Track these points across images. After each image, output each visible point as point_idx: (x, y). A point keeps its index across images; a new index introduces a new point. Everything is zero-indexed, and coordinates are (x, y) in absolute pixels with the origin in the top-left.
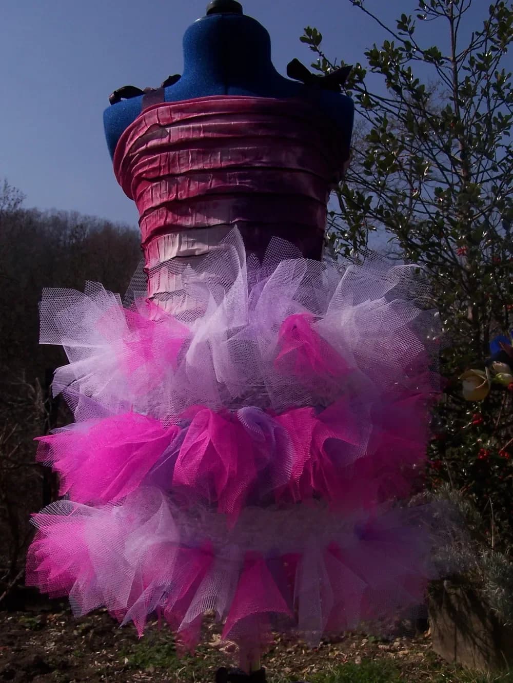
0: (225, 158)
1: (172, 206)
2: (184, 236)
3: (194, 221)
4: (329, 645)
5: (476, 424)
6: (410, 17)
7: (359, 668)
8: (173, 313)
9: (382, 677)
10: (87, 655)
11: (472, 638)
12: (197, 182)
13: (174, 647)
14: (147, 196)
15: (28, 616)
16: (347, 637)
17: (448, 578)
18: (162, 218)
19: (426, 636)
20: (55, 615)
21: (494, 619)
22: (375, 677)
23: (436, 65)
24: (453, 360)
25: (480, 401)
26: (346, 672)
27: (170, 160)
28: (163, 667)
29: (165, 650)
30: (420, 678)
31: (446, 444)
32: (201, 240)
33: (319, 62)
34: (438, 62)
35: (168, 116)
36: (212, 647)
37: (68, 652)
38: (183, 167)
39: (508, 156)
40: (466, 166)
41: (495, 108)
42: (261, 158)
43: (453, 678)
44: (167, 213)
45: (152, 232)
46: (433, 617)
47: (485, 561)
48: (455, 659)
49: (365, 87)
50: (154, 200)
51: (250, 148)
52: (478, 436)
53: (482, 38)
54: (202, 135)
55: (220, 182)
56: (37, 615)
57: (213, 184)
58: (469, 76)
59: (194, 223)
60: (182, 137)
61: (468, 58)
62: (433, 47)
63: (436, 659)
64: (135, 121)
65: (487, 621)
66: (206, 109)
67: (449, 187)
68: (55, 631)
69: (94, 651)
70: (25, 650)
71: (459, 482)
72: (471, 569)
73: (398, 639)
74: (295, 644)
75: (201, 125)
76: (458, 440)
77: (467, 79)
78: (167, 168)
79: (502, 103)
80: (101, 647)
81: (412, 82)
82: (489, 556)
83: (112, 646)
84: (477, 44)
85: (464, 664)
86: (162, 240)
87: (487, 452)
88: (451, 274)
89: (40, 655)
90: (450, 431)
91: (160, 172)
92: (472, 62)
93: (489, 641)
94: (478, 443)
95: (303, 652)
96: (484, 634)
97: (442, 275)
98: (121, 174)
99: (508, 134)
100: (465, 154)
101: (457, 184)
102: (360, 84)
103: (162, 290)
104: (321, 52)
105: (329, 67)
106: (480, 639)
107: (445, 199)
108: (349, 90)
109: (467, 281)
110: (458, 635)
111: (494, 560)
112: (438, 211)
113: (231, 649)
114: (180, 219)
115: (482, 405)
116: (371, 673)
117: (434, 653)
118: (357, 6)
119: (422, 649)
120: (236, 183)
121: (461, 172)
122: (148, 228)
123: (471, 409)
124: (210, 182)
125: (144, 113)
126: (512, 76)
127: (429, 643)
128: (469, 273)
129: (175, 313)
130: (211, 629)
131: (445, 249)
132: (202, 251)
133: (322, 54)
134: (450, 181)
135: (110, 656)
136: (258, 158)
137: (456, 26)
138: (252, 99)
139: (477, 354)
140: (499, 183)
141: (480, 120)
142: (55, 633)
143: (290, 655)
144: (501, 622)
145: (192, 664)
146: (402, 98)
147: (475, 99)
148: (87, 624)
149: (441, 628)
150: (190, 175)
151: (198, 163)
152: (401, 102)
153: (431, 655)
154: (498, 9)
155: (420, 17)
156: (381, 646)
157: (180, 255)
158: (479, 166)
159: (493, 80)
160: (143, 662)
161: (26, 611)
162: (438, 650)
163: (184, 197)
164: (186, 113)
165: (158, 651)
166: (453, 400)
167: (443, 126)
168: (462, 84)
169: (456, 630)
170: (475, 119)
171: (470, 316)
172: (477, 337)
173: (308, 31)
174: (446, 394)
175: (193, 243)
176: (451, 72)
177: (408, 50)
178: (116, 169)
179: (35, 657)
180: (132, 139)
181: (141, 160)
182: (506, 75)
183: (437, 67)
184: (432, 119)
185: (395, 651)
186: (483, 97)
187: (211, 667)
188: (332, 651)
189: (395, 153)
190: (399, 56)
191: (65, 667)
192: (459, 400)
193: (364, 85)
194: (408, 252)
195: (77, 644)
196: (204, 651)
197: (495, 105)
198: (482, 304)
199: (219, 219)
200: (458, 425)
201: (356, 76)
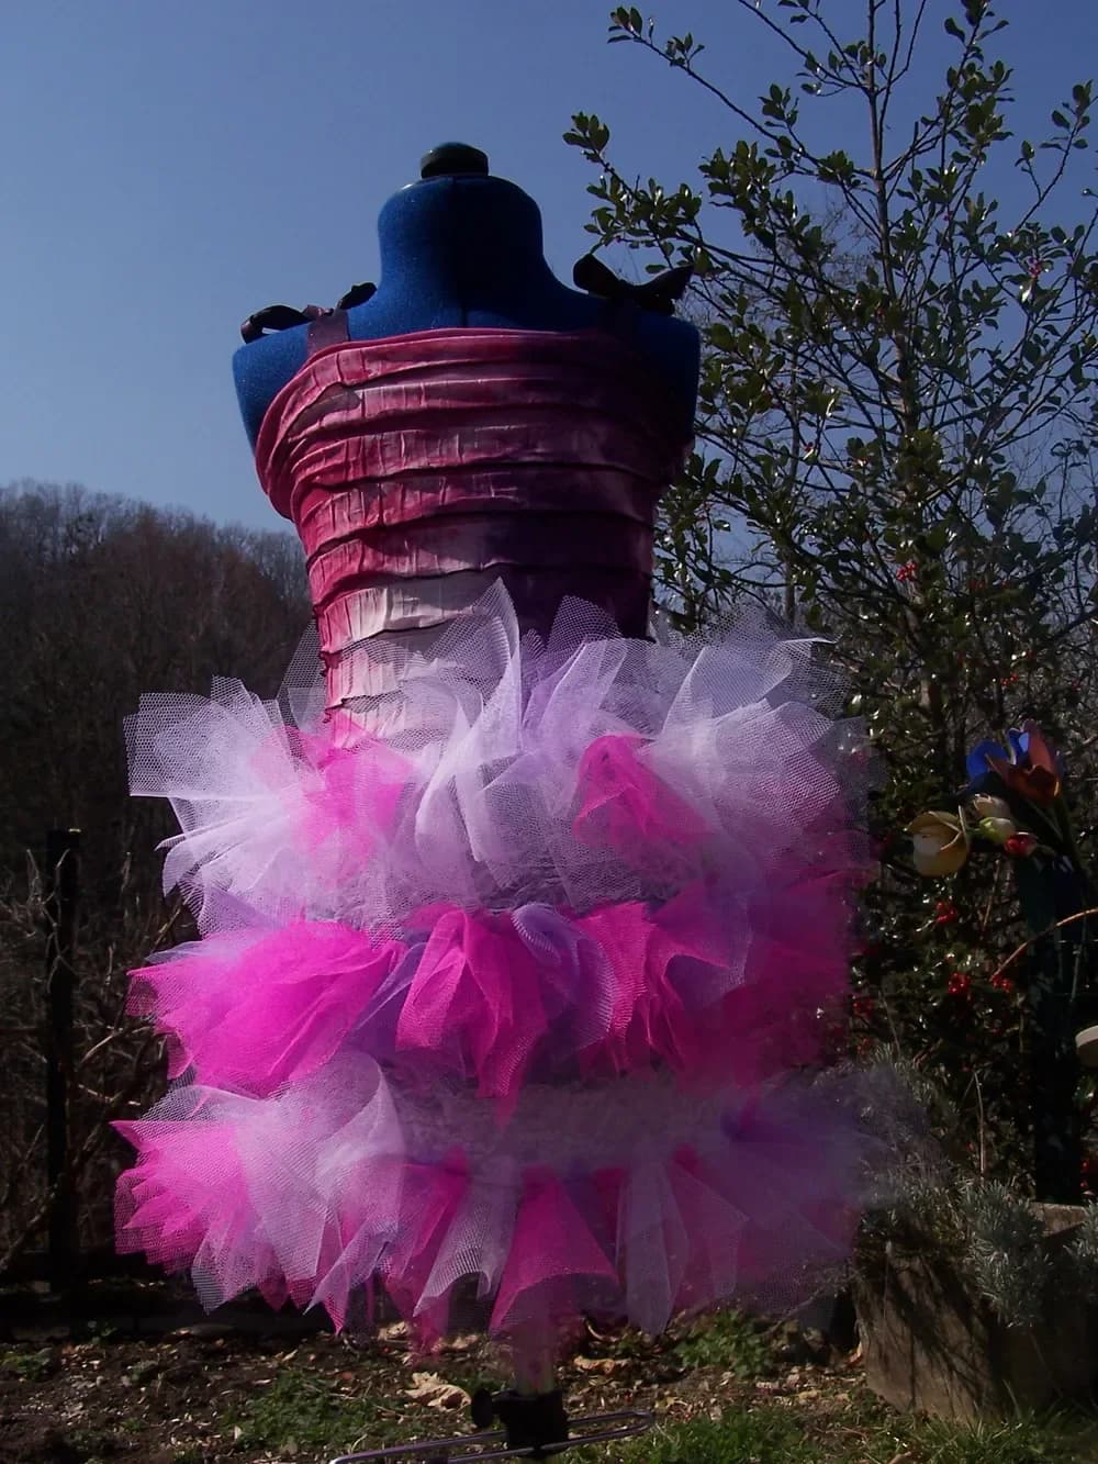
0: (467, 446)
1: (373, 537)
2: (397, 592)
3: (414, 565)
4: (655, 1386)
5: (942, 923)
6: (788, 90)
7: (719, 1427)
8: (380, 735)
9: (767, 1443)
10: (152, 1425)
11: (946, 1359)
12: (418, 493)
13: (336, 1402)
14: (324, 518)
15: (21, 1352)
16: (690, 1369)
17: (895, 1238)
18: (355, 559)
19: (853, 1359)
20: (77, 1348)
21: (989, 1316)
22: (751, 1444)
23: (843, 187)
24: (893, 793)
25: (951, 875)
26: (692, 1437)
27: (367, 451)
28: (315, 1443)
29: (317, 1408)
30: (843, 1444)
31: (883, 965)
32: (427, 600)
33: (603, 181)
34: (849, 181)
35: (357, 367)
36: (415, 1400)
37: (112, 1421)
38: (392, 464)
39: (994, 370)
40: (910, 392)
41: (965, 272)
42: (535, 446)
43: (910, 1440)
44: (363, 550)
45: (335, 585)
46: (865, 1318)
47: (969, 1198)
48: (913, 1403)
49: (700, 233)
50: (338, 525)
51: (513, 427)
52: (948, 948)
53: (936, 131)
54: (424, 404)
55: (461, 491)
56: (40, 1349)
57: (447, 495)
58: (910, 209)
59: (414, 570)
60: (387, 408)
61: (907, 172)
62: (836, 152)
63: (874, 1404)
64: (296, 378)
65: (975, 1320)
66: (429, 354)
67: (876, 436)
68: (80, 1380)
69: (169, 1417)
70: (21, 1421)
71: (911, 1044)
72: (940, 1218)
73: (795, 1370)
74: (584, 1387)
75: (422, 385)
76: (907, 957)
77: (908, 216)
78: (360, 466)
79: (978, 264)
80: (180, 1408)
81: (796, 223)
82: (976, 1188)
83: (204, 1405)
84: (923, 144)
85: (931, 1411)
86: (357, 599)
87: (966, 979)
88: (884, 616)
89: (56, 1430)
90: (890, 938)
91: (347, 474)
92: (916, 180)
93: (978, 1362)
94: (947, 963)
95: (603, 1401)
96: (970, 1349)
97: (866, 617)
98: (269, 474)
99: (994, 324)
100: (907, 366)
101: (893, 430)
102: (688, 226)
103: (357, 691)
104: (608, 164)
105: (624, 192)
106: (962, 1358)
107: (869, 460)
108: (668, 240)
109: (916, 631)
110: (917, 1354)
111: (986, 1196)
112: (854, 484)
113: (453, 1402)
114: (389, 561)
115: (954, 883)
116: (743, 1436)
117: (869, 1392)
118: (679, 68)
119: (845, 1386)
120: (490, 493)
121: (899, 404)
122: (327, 576)
123: (933, 892)
124: (441, 492)
125: (311, 362)
126: (999, 207)
127: (859, 1374)
128: (920, 612)
129: (384, 734)
130: (409, 1364)
131: (872, 564)
132: (431, 620)
133: (610, 167)
134: (878, 424)
135: (202, 1425)
136: (528, 446)
137: (882, 108)
138: (515, 335)
139: (941, 779)
140: (977, 426)
141: (937, 298)
142: (80, 1384)
143: (577, 1410)
144: (1003, 1320)
145: (374, 1434)
146: (775, 254)
147: (925, 255)
148: (149, 1363)
149: (882, 1341)
150: (405, 479)
151: (418, 457)
152: (775, 264)
153: (863, 1396)
154: (965, 78)
155: (807, 88)
156: (760, 1385)
157: (389, 628)
158: (937, 392)
159: (962, 216)
160: (273, 1434)
161: (15, 1342)
162: (878, 1386)
163: (395, 521)
164: (395, 361)
165: (303, 1411)
166: (894, 874)
167: (860, 311)
168: (896, 224)
169: (913, 1343)
170: (927, 296)
171: (925, 700)
172: (941, 745)
173: (581, 121)
174: (879, 863)
175: (415, 605)
176: (874, 199)
177: (786, 155)
178: (261, 465)
179: (48, 1433)
180: (291, 411)
181: (310, 449)
182: (987, 206)
183: (845, 191)
184: (837, 297)
185: (790, 1393)
186: (942, 251)
187: (415, 1438)
188: (661, 1397)
189: (766, 372)
190: (768, 171)
191: (110, 1449)
192: (906, 873)
193: (698, 228)
194: (796, 571)
195: (132, 1404)
196: (397, 1409)
197: (966, 265)
198: (950, 677)
199: (460, 560)
200: (906, 926)
201: (681, 210)
